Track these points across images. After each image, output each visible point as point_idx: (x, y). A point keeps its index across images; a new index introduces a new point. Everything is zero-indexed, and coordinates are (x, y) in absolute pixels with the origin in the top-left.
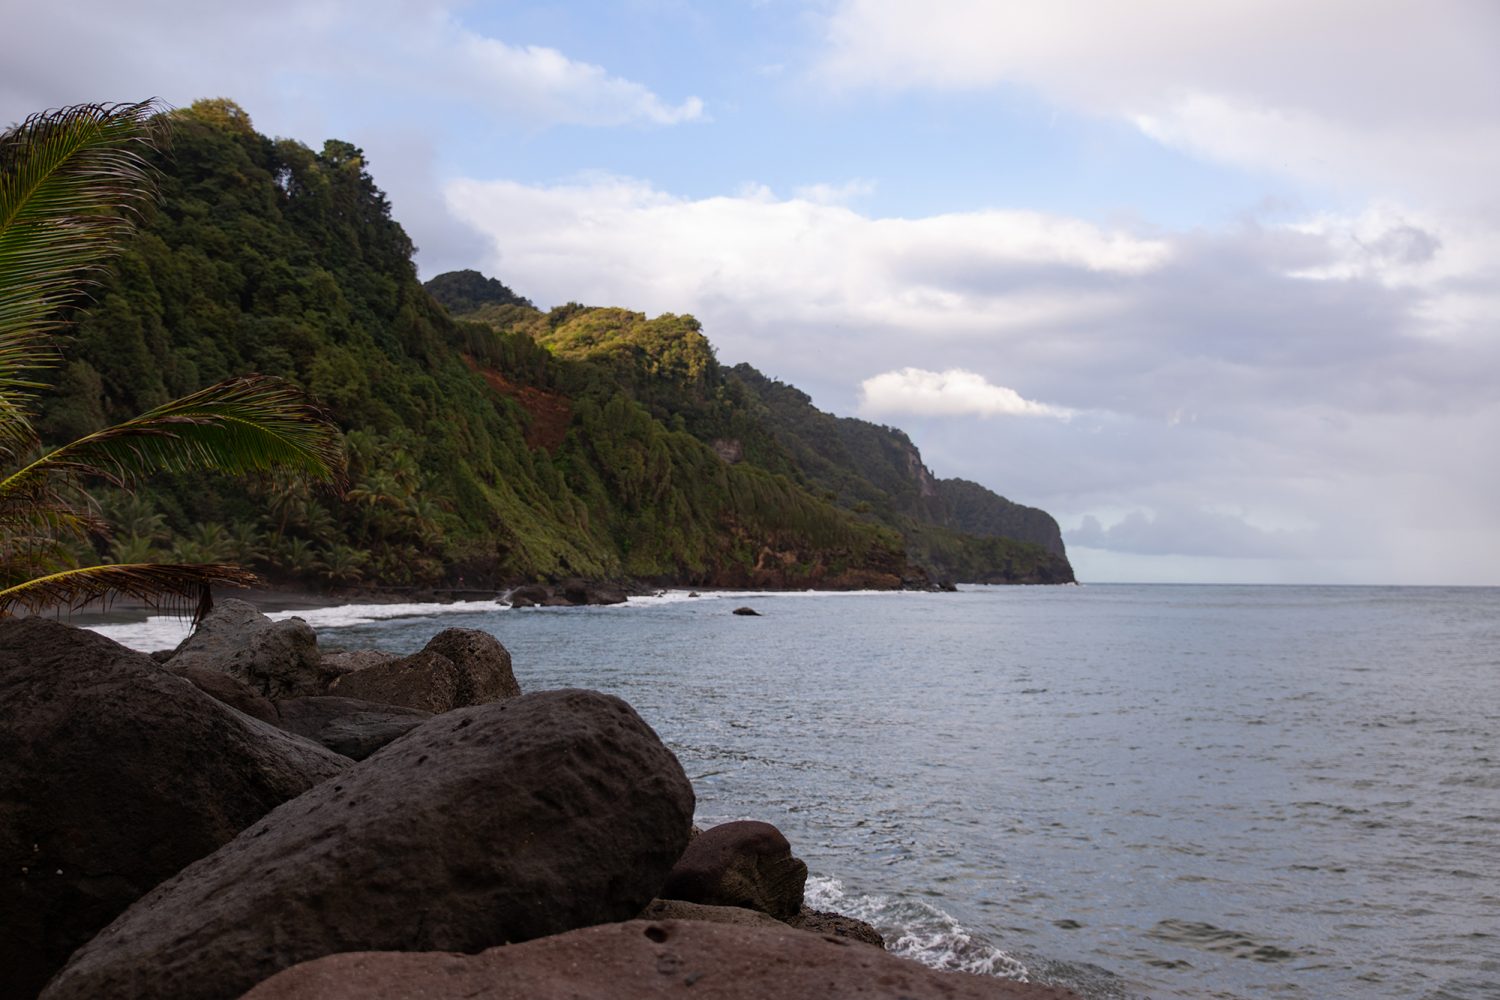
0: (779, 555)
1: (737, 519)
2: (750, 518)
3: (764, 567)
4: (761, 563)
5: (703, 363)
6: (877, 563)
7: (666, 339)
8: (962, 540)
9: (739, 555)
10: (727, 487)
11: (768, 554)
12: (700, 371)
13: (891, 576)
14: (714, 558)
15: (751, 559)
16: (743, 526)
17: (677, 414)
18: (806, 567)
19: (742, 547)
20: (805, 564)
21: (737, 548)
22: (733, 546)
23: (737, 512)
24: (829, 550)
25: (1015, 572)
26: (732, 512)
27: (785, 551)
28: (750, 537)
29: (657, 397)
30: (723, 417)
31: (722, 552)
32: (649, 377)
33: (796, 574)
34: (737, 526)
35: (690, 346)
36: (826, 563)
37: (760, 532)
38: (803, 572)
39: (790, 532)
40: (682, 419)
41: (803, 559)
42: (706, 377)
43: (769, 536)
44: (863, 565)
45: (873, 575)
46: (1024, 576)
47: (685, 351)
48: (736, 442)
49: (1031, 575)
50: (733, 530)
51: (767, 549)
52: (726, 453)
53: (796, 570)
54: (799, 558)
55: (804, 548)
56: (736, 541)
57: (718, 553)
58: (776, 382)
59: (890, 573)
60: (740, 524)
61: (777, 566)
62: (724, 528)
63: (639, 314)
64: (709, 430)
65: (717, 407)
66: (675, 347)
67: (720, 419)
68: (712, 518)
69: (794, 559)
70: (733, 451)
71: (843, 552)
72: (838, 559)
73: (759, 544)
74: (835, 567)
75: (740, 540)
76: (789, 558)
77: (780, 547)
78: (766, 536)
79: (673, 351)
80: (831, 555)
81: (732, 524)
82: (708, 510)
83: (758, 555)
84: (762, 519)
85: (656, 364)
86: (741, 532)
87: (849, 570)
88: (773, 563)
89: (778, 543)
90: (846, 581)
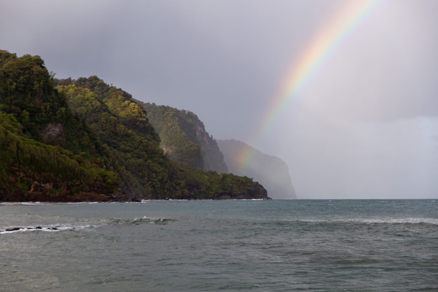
0: (43, 185)
1: (19, 168)
2: (27, 167)
3: (34, 191)
4: (32, 189)
5: (42, 83)
6: (96, 189)
7: (22, 70)
8: (208, 176)
9: (20, 186)
10: (15, 152)
11: (36, 185)
12: (40, 87)
13: (103, 195)
14: (5, 187)
15: (26, 187)
16: (23, 171)
17: (25, 110)
18: (57, 191)
19: (22, 181)
20: (56, 189)
21: (19, 182)
22: (17, 181)
23: (20, 164)
24: (70, 182)
25: (235, 193)
26: (17, 165)
27: (46, 183)
28: (27, 176)
29: (14, 102)
30: (52, 111)
31: (10, 184)
32: (11, 90)
33: (51, 194)
34: (19, 171)
35: (35, 73)
36: (69, 188)
37: (32, 174)
38: (55, 193)
39: (49, 174)
40: (28, 113)
41: (56, 186)
42: (44, 90)
43: (37, 176)
44: (88, 189)
45: (93, 194)
46: (240, 194)
47: (32, 76)
48: (59, 125)
49: (243, 194)
50: (17, 173)
51: (36, 182)
52: (53, 131)
53: (52, 192)
54: (54, 187)
55: (57, 182)
56: (18, 179)
57: (8, 185)
58: (112, 87)
59: (103, 193)
60: (21, 170)
61: (41, 191)
62: (13, 173)
63: (13, 54)
64: (43, 119)
65: (49, 106)
66: (27, 74)
67: (50, 112)
68: (7, 168)
69: (51, 187)
70: (57, 130)
71: (78, 183)
72: (75, 187)
73: (32, 180)
74: (73, 191)
75: (21, 178)
76: (48, 186)
77: (43, 181)
78: (35, 175)
79: (26, 76)
80: (71, 185)
81: (17, 171)
82: (5, 164)
83: (31, 185)
84: (34, 167)
85: (15, 84)
86: (22, 174)
87: (81, 192)
88: (39, 189)
89: (42, 179)
90: (78, 198)
